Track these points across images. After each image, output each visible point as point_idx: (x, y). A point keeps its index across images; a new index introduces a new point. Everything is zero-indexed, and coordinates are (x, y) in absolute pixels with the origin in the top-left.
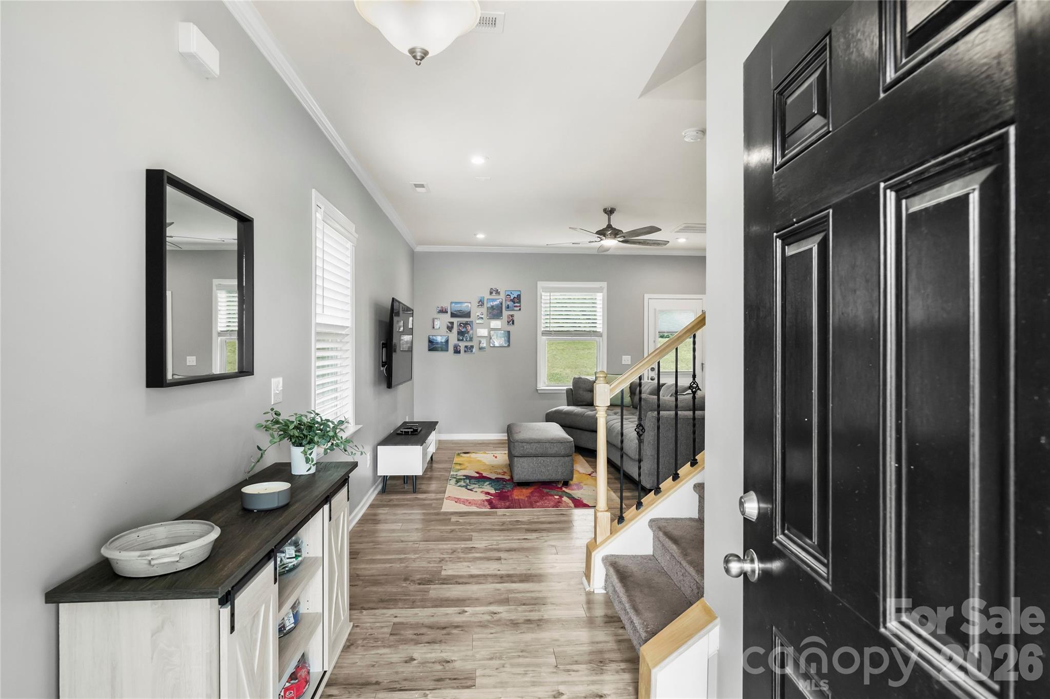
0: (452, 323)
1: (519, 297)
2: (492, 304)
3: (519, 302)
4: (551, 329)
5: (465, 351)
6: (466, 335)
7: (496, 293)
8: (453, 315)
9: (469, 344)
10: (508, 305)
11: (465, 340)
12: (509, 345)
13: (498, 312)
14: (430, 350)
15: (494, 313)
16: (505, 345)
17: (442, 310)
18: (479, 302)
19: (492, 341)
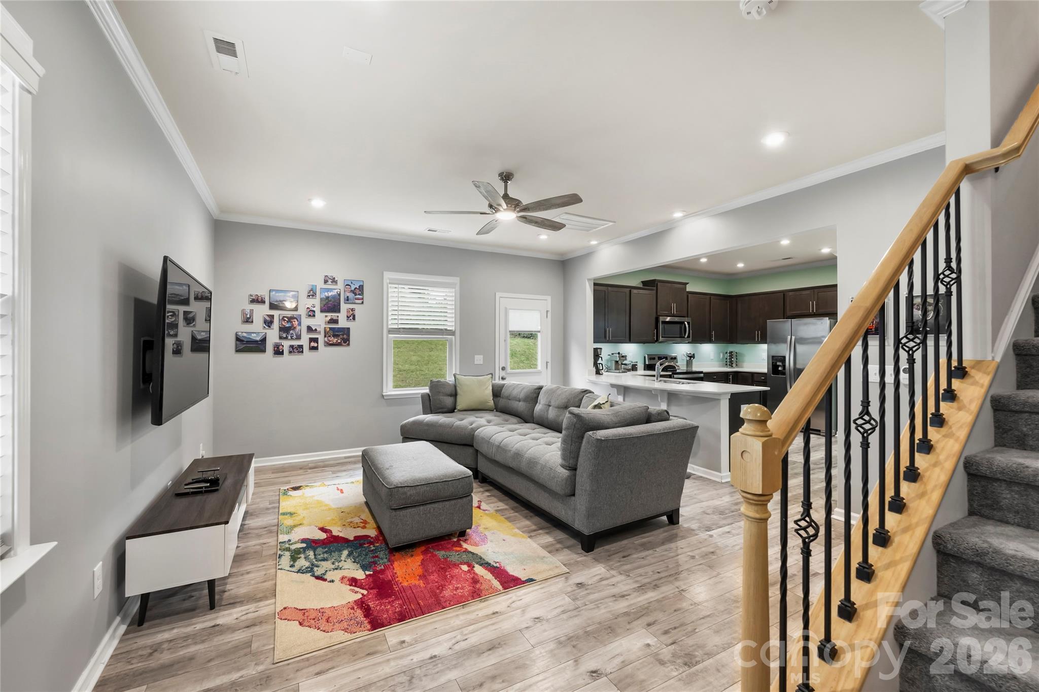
0: (272, 317)
1: (361, 288)
2: (327, 295)
3: (362, 294)
4: (400, 326)
5: (290, 352)
6: (291, 332)
7: (332, 282)
8: (273, 307)
9: (296, 343)
11: (289, 338)
12: (349, 345)
13: (334, 305)
14: (238, 351)
15: (330, 305)
16: (344, 344)
17: (258, 299)
18: (310, 291)
19: (326, 339)
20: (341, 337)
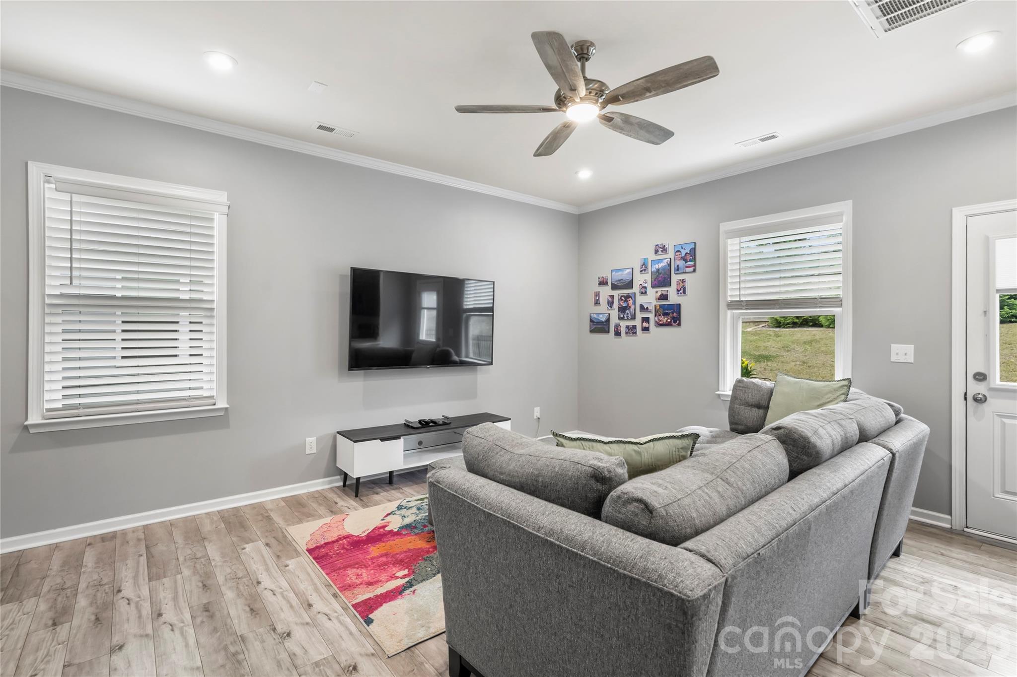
0: (612, 297)
1: (693, 251)
2: (657, 267)
3: (694, 259)
4: (743, 298)
5: (627, 333)
6: (627, 311)
7: (662, 251)
8: (614, 287)
9: (631, 323)
10: (678, 266)
11: (626, 318)
12: (679, 324)
13: (665, 278)
14: (592, 331)
15: (660, 279)
16: (673, 324)
17: (603, 281)
18: (642, 266)
19: (656, 318)
20: (671, 315)
